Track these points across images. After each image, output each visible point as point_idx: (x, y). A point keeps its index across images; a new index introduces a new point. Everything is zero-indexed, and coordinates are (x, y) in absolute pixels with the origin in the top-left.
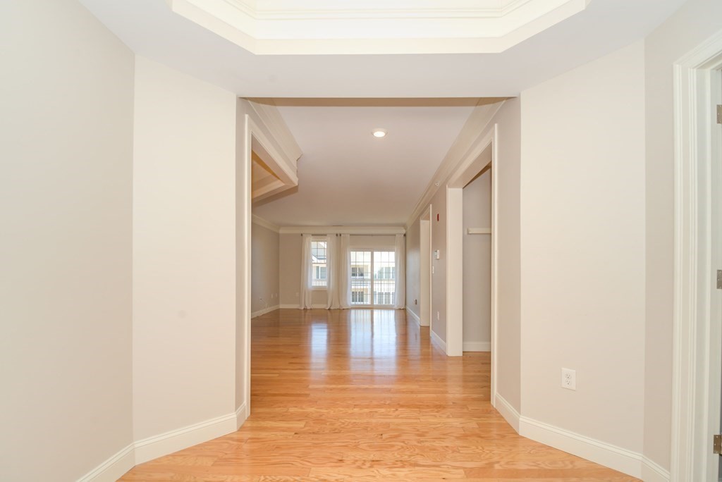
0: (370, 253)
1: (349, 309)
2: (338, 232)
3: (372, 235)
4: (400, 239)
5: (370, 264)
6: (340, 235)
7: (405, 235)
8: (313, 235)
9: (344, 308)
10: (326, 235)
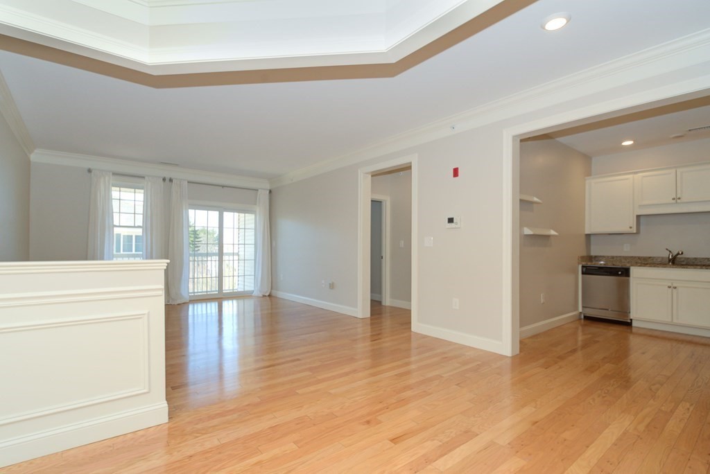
0: (216, 213)
1: (186, 304)
2: (168, 176)
3: (223, 186)
4: (264, 196)
5: (217, 230)
6: (171, 180)
7: (270, 192)
8: (114, 174)
9: (179, 302)
10: (144, 177)
